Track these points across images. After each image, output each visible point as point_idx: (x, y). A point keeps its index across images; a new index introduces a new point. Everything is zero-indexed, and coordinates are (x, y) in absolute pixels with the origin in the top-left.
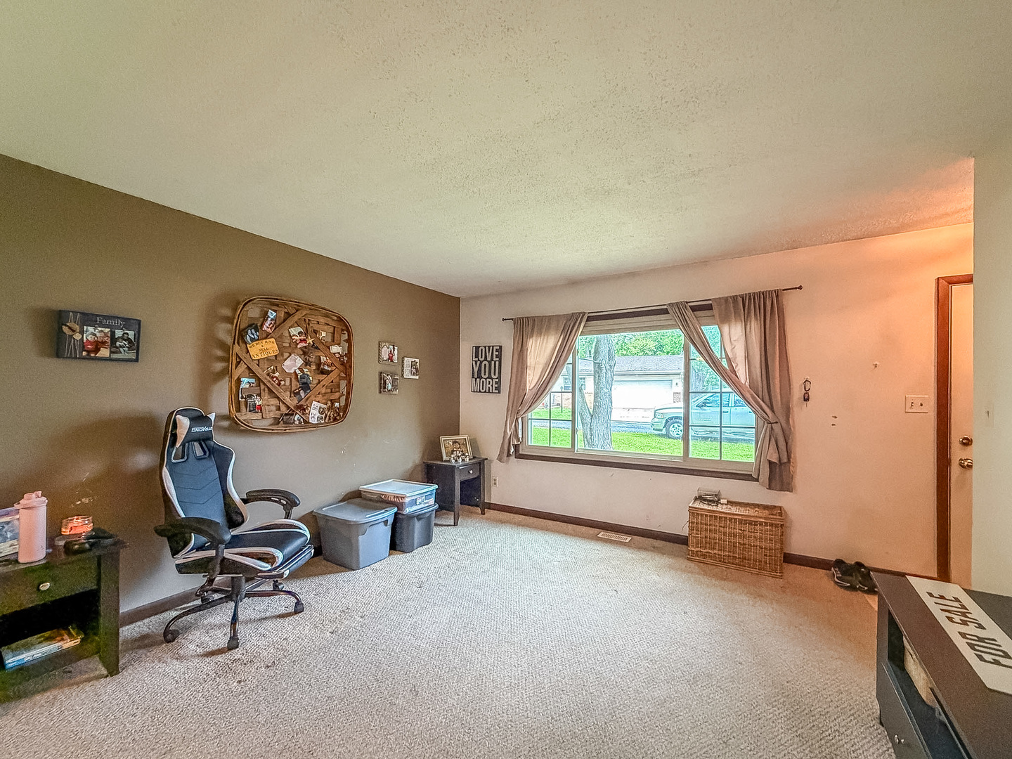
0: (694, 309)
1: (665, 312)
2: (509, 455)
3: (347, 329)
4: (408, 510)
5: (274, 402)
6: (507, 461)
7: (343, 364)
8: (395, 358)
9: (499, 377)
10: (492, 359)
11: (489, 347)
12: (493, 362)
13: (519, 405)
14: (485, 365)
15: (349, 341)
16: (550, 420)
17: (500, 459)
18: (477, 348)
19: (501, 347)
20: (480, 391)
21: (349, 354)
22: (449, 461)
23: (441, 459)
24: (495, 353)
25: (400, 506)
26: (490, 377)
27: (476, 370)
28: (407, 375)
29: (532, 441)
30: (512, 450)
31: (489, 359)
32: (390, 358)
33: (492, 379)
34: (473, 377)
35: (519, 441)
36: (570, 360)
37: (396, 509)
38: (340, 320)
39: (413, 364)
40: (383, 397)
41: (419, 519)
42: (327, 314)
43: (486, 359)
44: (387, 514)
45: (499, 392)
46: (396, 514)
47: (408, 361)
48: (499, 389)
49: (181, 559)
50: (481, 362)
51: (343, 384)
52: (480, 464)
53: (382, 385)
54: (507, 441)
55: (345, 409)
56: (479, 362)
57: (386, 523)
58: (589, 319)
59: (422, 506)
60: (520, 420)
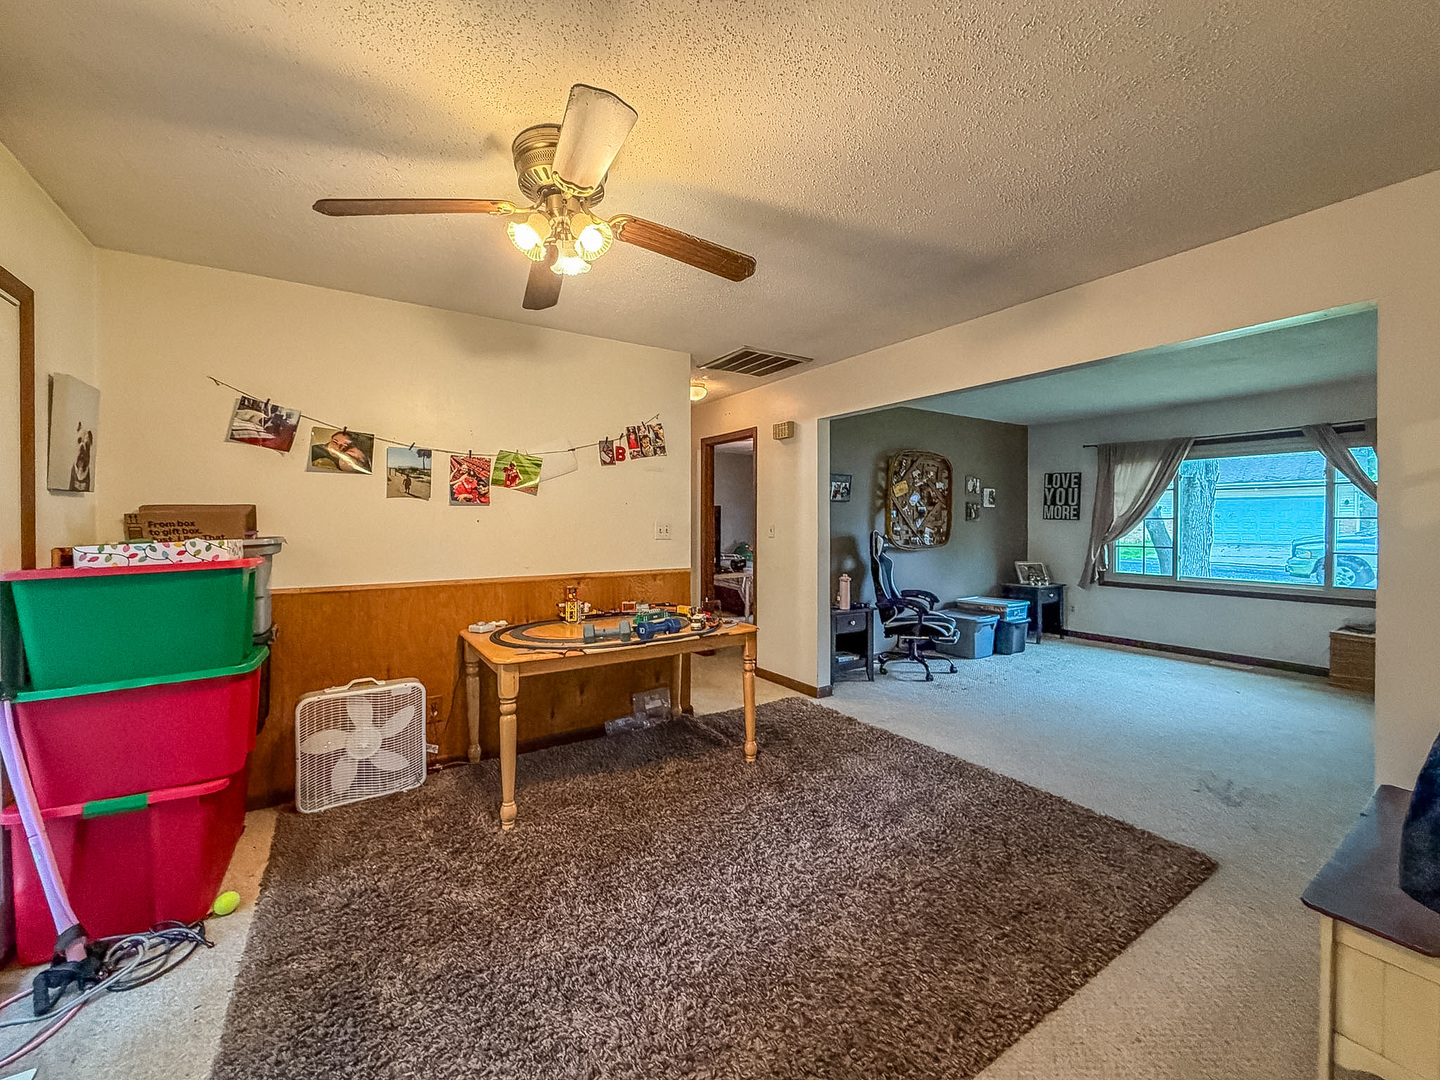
0: (1339, 430)
1: (1299, 434)
2: (1092, 581)
3: (949, 469)
4: (1008, 619)
5: (906, 528)
6: (1089, 589)
7: (944, 497)
8: (978, 489)
9: (1078, 504)
10: (1069, 486)
11: (1066, 474)
12: (1071, 490)
13: (1105, 531)
14: (1061, 492)
15: (949, 478)
16: (1144, 547)
17: (1082, 585)
18: (1051, 476)
19: (1080, 474)
20: (1054, 518)
21: (949, 489)
22: (1029, 584)
23: (1018, 581)
24: (1073, 480)
25: (1003, 615)
26: (1066, 503)
27: (1049, 498)
28: (986, 504)
29: (1119, 569)
30: (1097, 577)
31: (1065, 486)
32: (974, 490)
33: (1070, 506)
34: (1045, 503)
35: (1104, 567)
36: (1171, 485)
37: (999, 617)
38: (944, 462)
39: (991, 493)
40: (970, 523)
41: (1017, 628)
42: (933, 457)
43: (1061, 486)
44: (993, 619)
45: (1079, 519)
46: (999, 621)
47: (987, 491)
48: (1077, 516)
49: (890, 624)
50: (1056, 490)
51: (945, 513)
52: (1059, 590)
53: (968, 515)
54: (1091, 567)
55: (947, 534)
56: (1052, 490)
57: (992, 626)
58: (1196, 443)
59: (1018, 617)
60: (1106, 547)
